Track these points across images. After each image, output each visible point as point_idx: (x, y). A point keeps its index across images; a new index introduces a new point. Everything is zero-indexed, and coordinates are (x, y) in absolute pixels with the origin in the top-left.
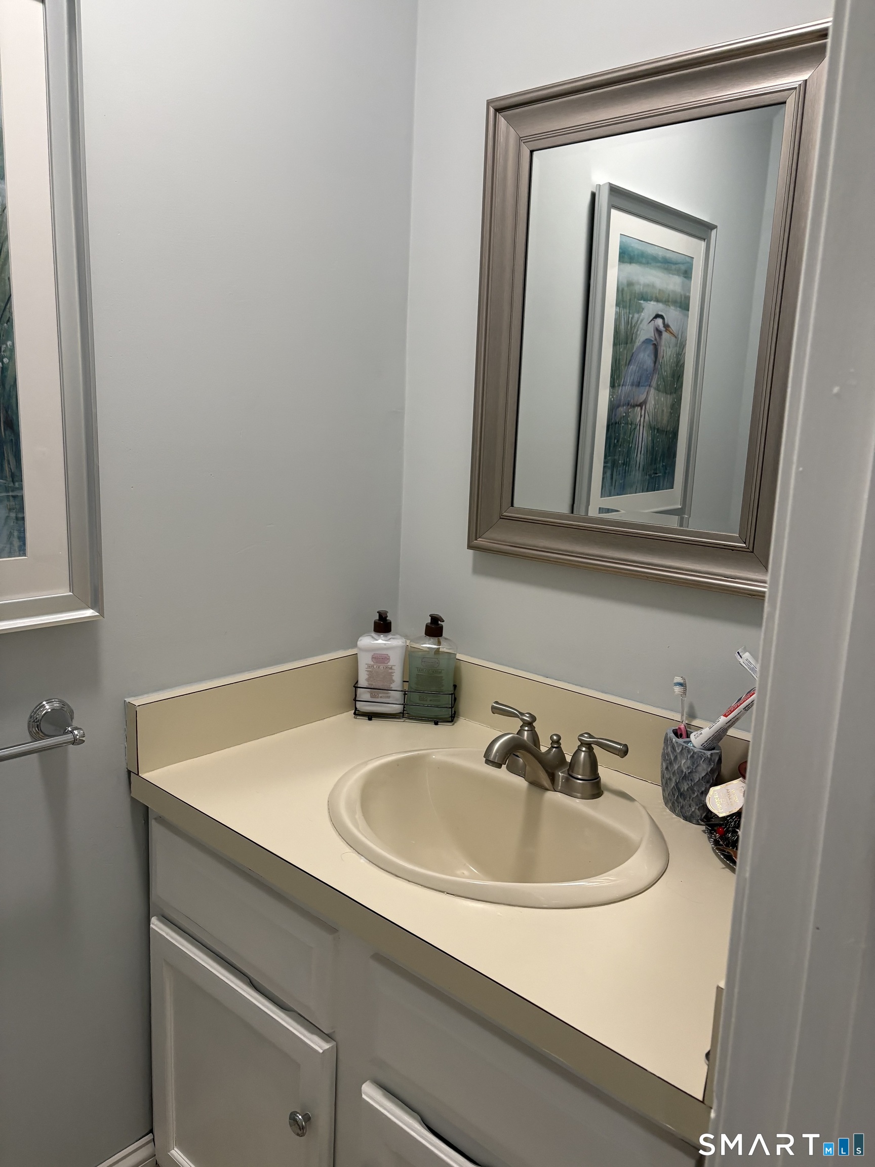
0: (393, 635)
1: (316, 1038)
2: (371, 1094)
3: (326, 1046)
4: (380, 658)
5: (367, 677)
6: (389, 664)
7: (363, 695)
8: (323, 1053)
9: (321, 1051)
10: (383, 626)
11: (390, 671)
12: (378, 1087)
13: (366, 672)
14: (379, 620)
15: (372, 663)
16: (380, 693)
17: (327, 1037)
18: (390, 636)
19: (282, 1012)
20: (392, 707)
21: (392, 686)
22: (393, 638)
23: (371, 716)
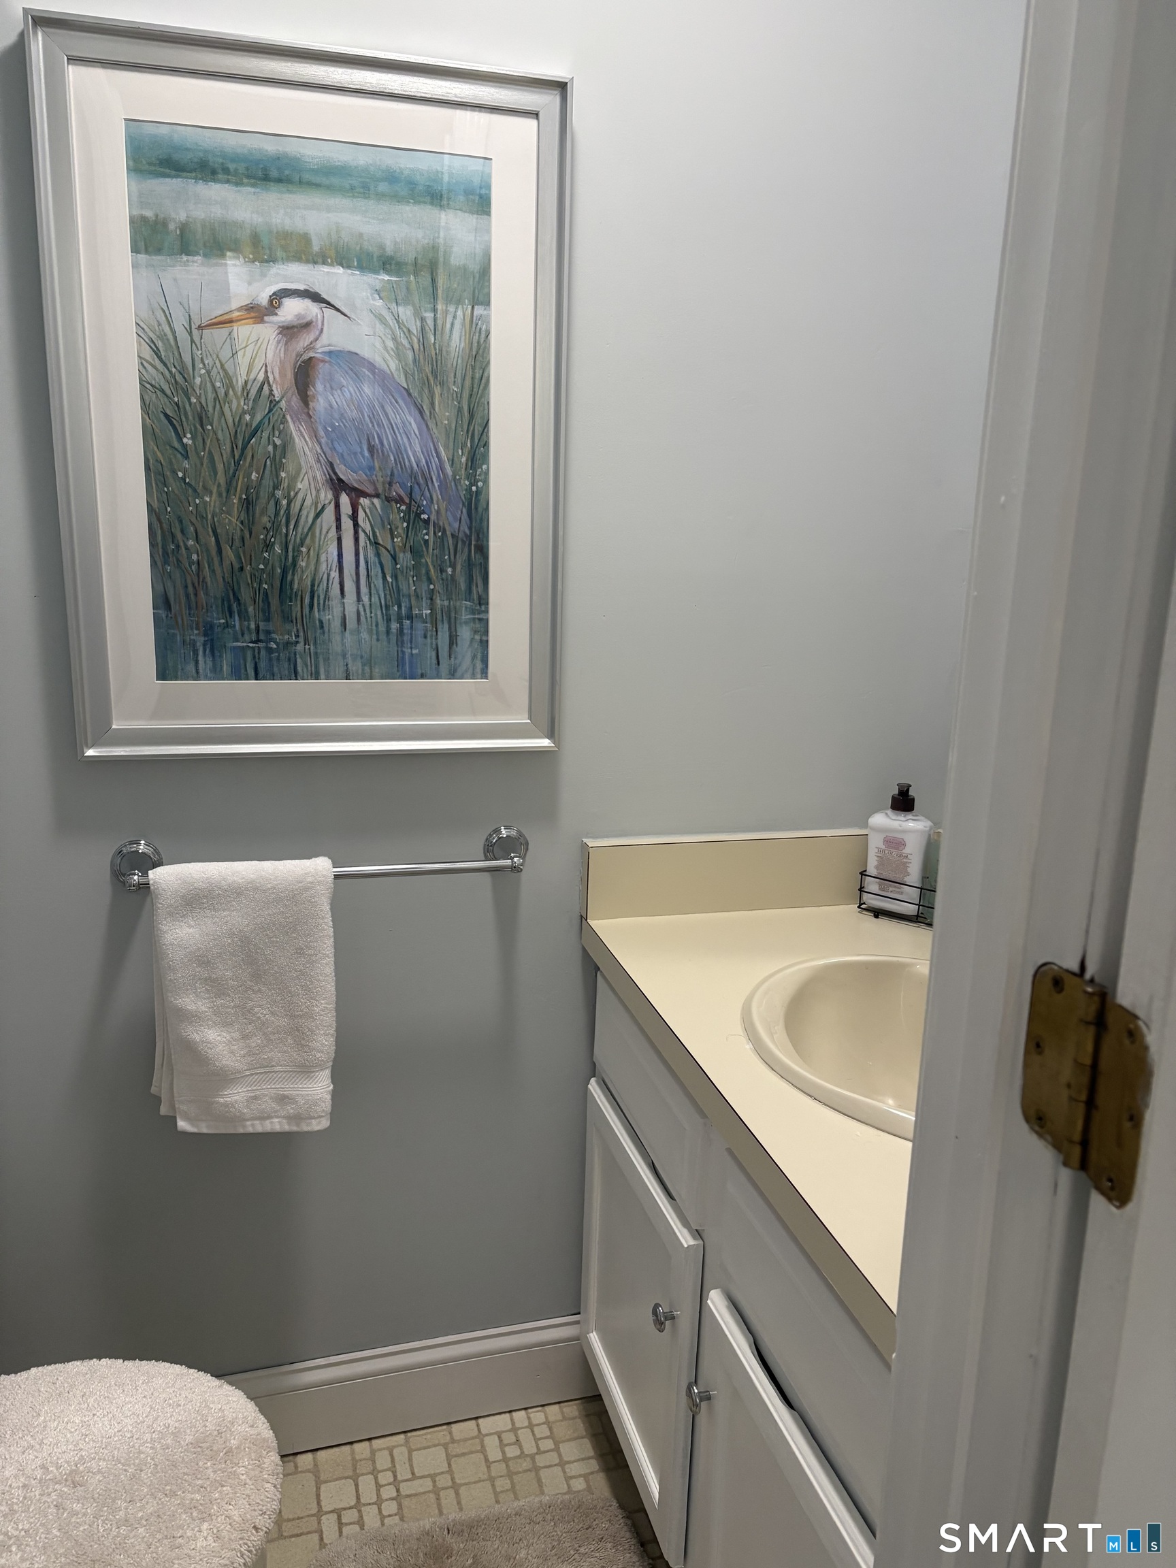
0: (913, 816)
1: (685, 1231)
2: (716, 1302)
3: (692, 1242)
4: (894, 843)
5: (876, 863)
6: (904, 851)
7: (872, 885)
8: (687, 1247)
9: (686, 1246)
10: (903, 802)
11: (905, 860)
12: (725, 1298)
13: (876, 858)
14: (898, 795)
15: (883, 847)
16: (891, 886)
17: (698, 1234)
18: (910, 816)
19: (667, 1199)
20: (902, 906)
21: (906, 879)
22: (913, 820)
23: (878, 913)
